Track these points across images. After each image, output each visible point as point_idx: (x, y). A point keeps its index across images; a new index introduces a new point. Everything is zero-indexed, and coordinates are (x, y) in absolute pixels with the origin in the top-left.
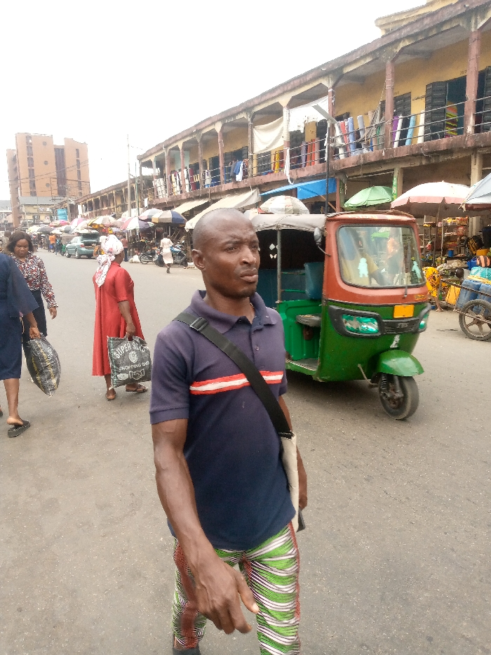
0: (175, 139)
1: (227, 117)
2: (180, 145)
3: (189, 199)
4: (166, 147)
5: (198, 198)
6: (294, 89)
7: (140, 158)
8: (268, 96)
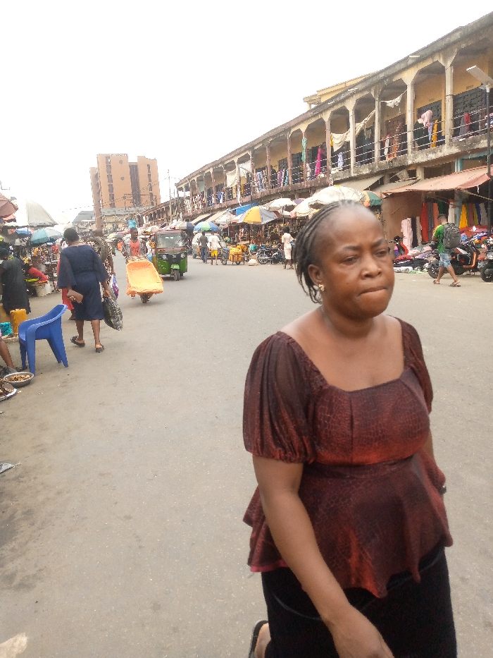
0: (192, 175)
1: (215, 165)
2: (195, 179)
3: (202, 214)
4: (189, 180)
5: (205, 213)
6: (239, 154)
7: (177, 185)
8: (229, 157)
